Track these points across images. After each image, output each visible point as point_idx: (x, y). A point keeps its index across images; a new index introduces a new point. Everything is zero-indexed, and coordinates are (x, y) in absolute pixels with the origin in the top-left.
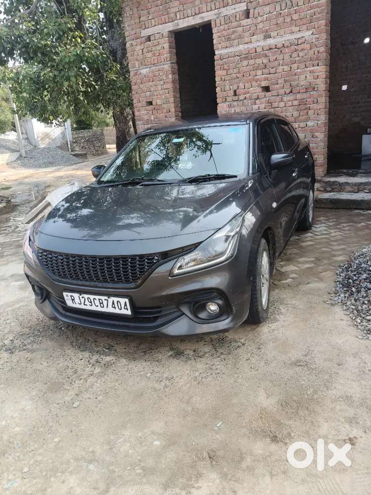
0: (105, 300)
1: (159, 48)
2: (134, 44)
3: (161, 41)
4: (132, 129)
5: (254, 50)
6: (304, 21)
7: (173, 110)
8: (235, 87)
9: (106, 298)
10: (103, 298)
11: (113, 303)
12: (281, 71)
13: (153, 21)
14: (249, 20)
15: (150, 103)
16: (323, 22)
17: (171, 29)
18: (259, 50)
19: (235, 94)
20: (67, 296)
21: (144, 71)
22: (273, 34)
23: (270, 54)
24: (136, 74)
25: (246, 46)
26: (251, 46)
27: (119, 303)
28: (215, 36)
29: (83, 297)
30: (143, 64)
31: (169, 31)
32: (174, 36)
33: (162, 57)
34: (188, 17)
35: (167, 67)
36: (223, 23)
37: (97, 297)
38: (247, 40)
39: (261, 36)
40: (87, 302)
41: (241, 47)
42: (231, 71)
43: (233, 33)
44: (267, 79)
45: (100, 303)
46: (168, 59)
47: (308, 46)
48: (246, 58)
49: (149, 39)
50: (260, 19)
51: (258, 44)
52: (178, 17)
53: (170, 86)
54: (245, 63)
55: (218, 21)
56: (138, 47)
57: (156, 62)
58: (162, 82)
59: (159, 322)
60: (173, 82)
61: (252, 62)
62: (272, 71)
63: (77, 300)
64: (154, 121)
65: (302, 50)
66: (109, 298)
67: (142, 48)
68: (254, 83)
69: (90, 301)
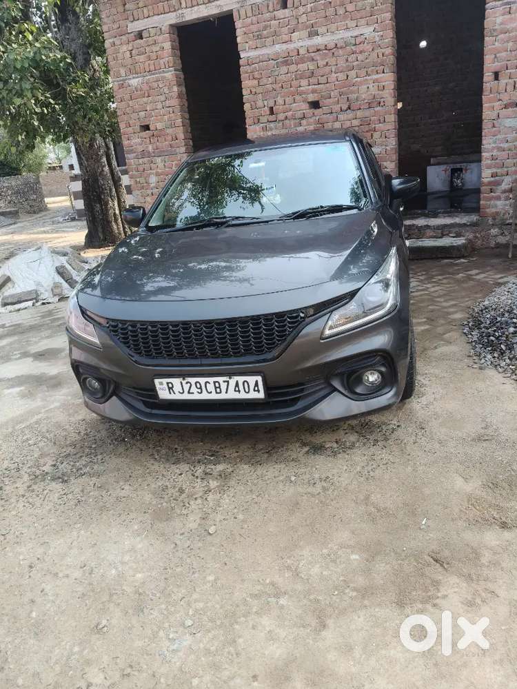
0: (224, 382)
1: (155, 48)
2: (117, 42)
3: (160, 38)
4: (107, 169)
5: (296, 51)
6: (363, 13)
7: (181, 136)
8: (272, 104)
9: (226, 378)
10: (221, 379)
11: (237, 385)
12: (334, 79)
13: (145, 10)
14: (286, 10)
15: (146, 128)
16: (388, 15)
17: (173, 22)
18: (302, 52)
19: (272, 111)
20: (161, 384)
21: (134, 82)
22: (320, 30)
23: (318, 58)
24: (121, 87)
25: (284, 47)
26: (291, 46)
27: (246, 384)
28: (238, 32)
29: (187, 383)
30: (133, 71)
31: (170, 25)
32: (176, 33)
33: (162, 61)
34: (198, 5)
35: (170, 75)
36: (249, 14)
37: (211, 380)
38: (285, 38)
39: (305, 33)
40: (194, 389)
41: (278, 48)
42: (264, 81)
43: (265, 28)
44: (314, 91)
45: (216, 388)
46: (171, 65)
47: (369, 47)
48: (286, 63)
49: (140, 36)
50: (302, 9)
51: (301, 44)
52: (184, 5)
53: (175, 102)
54: (284, 69)
55: (242, 12)
56: (124, 48)
57: (152, 68)
58: (162, 98)
59: (300, 405)
60: (180, 96)
61: (293, 68)
62: (323, 80)
63: (177, 388)
64: (153, 152)
65: (361, 52)
66: (230, 378)
67: (130, 48)
68: (297, 97)
69: (198, 386)
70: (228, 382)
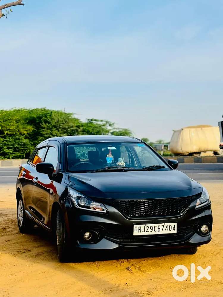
9: (163, 224)
10: (161, 225)
11: (167, 227)
20: (136, 227)
27: (170, 226)
29: (147, 227)
37: (157, 225)
40: (149, 230)
45: (158, 229)
63: (142, 229)
69: (151, 228)
70: (163, 226)
